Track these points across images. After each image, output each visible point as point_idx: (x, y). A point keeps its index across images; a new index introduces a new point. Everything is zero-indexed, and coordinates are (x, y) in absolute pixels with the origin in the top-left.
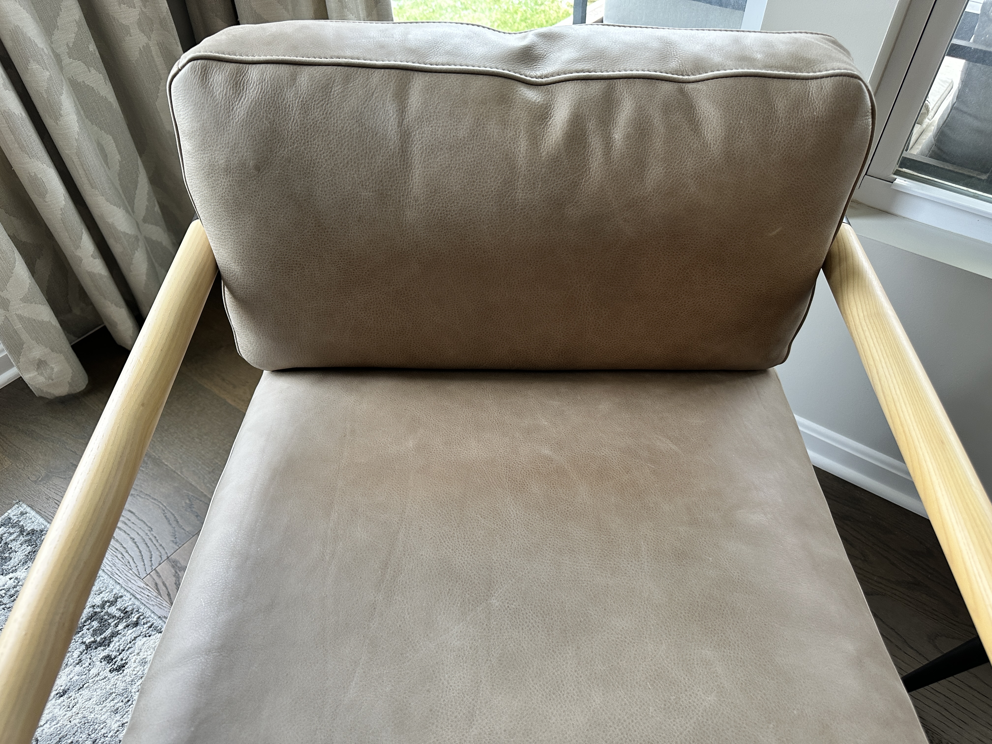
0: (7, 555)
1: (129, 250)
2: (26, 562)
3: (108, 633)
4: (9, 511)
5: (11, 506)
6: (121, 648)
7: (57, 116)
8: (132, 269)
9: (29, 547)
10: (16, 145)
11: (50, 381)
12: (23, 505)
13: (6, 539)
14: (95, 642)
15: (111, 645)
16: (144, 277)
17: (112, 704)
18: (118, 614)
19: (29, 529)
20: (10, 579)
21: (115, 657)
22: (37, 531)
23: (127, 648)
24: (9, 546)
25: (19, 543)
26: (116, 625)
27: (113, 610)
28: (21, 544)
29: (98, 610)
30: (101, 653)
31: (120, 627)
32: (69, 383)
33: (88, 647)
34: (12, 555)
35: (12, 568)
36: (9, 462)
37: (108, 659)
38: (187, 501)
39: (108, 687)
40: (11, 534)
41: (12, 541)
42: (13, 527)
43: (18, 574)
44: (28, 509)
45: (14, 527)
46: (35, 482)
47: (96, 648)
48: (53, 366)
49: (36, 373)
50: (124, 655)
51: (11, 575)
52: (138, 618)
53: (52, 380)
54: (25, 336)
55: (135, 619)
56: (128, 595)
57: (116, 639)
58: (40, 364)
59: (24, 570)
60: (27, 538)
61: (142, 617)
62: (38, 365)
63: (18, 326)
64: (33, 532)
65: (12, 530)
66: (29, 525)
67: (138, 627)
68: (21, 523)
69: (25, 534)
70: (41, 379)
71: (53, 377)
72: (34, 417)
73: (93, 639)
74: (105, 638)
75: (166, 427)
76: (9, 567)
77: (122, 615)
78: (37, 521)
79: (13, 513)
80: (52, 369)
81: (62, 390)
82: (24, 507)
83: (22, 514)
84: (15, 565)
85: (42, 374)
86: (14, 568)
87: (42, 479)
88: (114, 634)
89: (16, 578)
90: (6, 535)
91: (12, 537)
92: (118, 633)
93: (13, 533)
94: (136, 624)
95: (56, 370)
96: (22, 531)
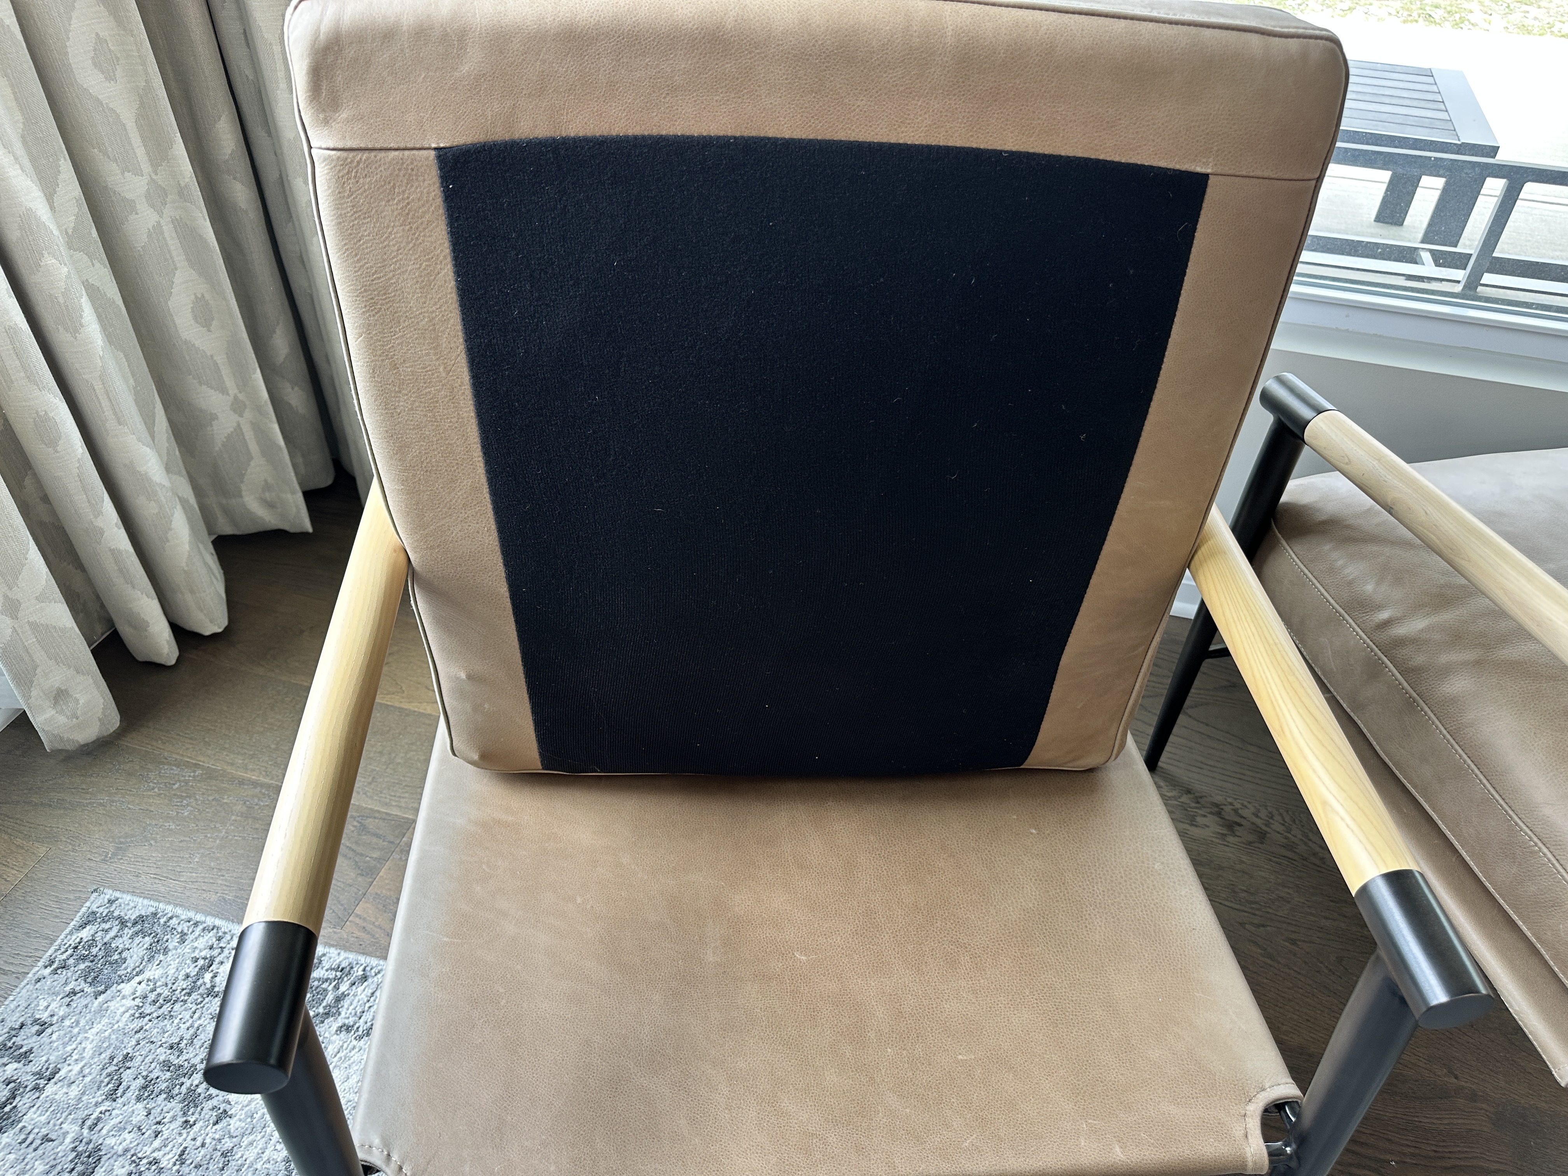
0: (116, 957)
2: (153, 957)
4: (88, 904)
5: (86, 897)
6: (359, 1010)
7: (75, 328)
9: (147, 938)
10: (22, 374)
11: (74, 720)
12: (105, 891)
13: (102, 939)
15: (343, 1012)
18: (332, 975)
19: (133, 918)
20: (140, 983)
21: (355, 1023)
22: (147, 916)
23: (366, 1008)
24: (113, 945)
25: (125, 938)
26: (337, 988)
28: (131, 938)
31: (343, 988)
32: (100, 720)
34: (124, 955)
35: (134, 969)
36: (44, 849)
37: (348, 1028)
38: (355, 823)
40: (107, 931)
41: (114, 938)
42: (104, 921)
43: (147, 974)
44: (117, 894)
45: (108, 921)
46: (104, 861)
47: (322, 1022)
48: (77, 696)
49: (53, 712)
50: (367, 1017)
51: (137, 979)
52: (364, 970)
53: (77, 719)
54: (39, 655)
55: (360, 973)
56: (332, 950)
57: (346, 1003)
58: (60, 696)
59: (155, 967)
60: (136, 929)
61: (368, 969)
62: (55, 698)
63: (31, 640)
64: (141, 919)
65: (106, 926)
66: (130, 912)
67: (370, 980)
68: (116, 914)
69: (129, 925)
70: (62, 719)
71: (79, 713)
72: (51, 782)
75: (273, 746)
76: (129, 970)
77: (339, 974)
78: (140, 904)
79: (95, 904)
80: (77, 701)
81: (90, 734)
82: (109, 894)
83: (111, 902)
84: (137, 965)
85: (62, 712)
86: (137, 969)
87: (114, 854)
89: (149, 980)
90: (100, 934)
91: (112, 934)
92: (344, 996)
93: (111, 928)
94: (365, 978)
95: (81, 702)
96: (123, 923)
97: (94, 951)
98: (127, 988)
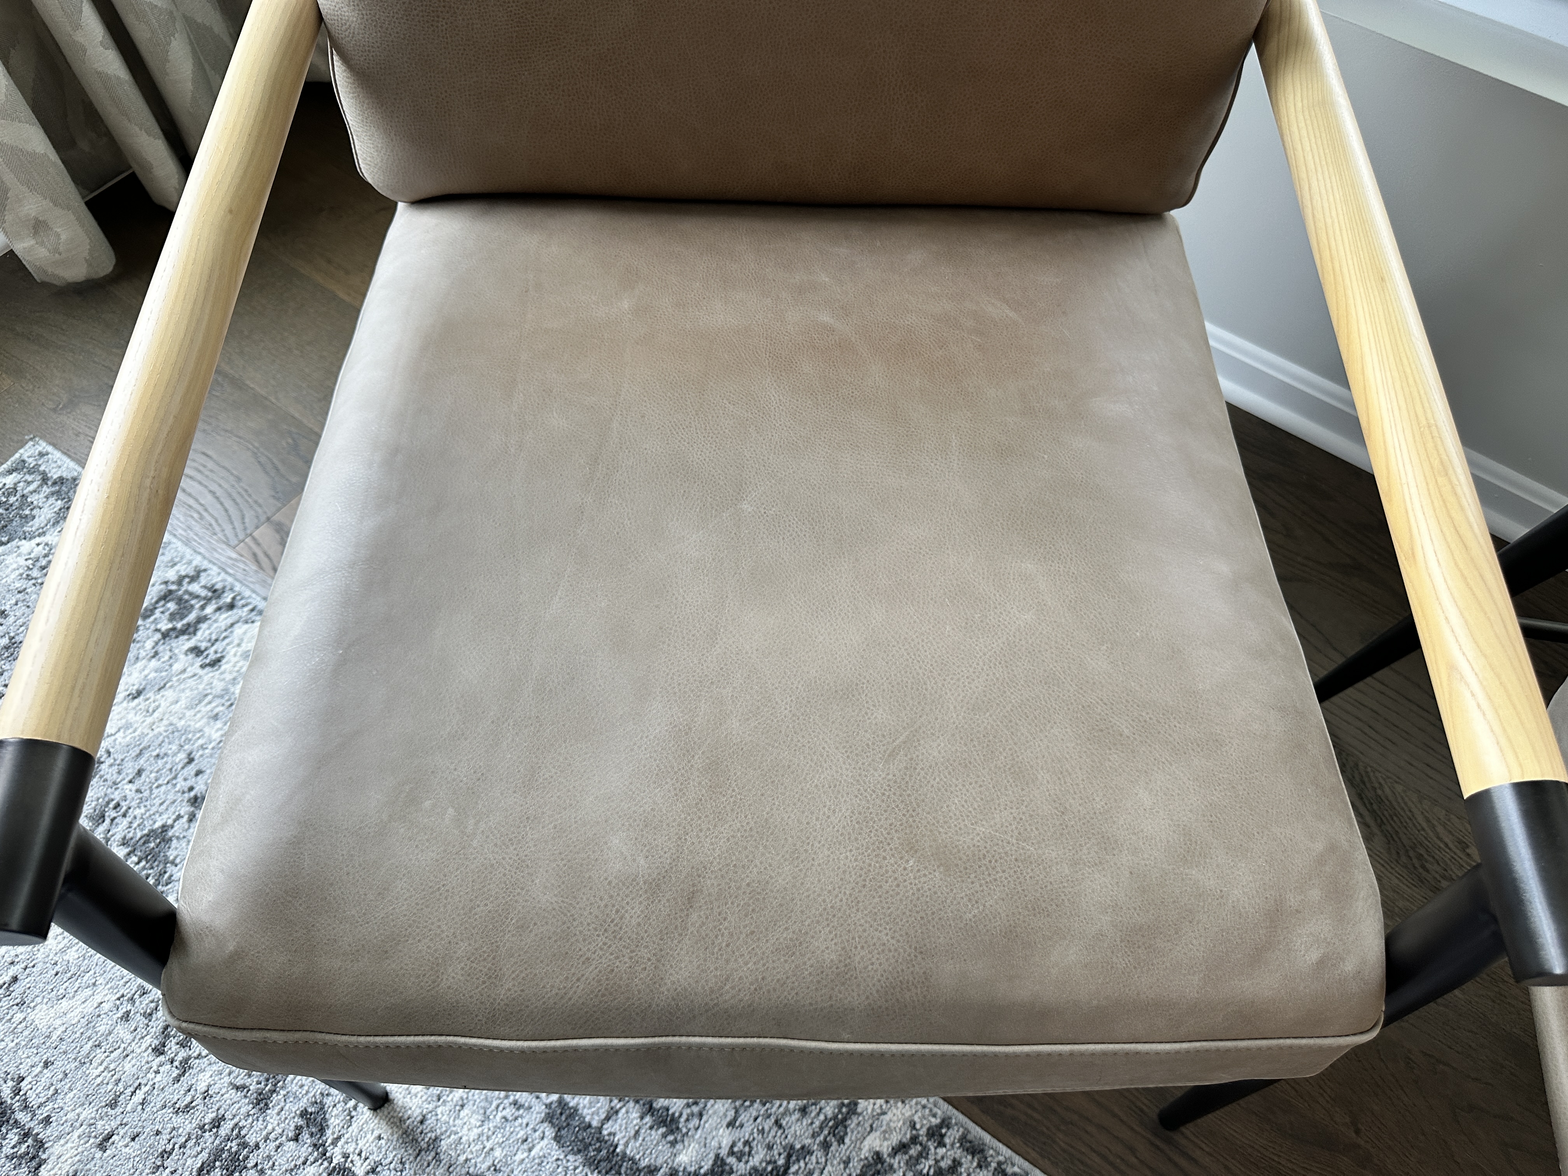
0: (27, 512)
1: (161, 36)
2: (58, 522)
3: (192, 617)
4: (21, 451)
5: (23, 444)
6: (214, 637)
8: (168, 70)
9: (59, 502)
11: (57, 255)
12: (41, 442)
13: (23, 490)
14: (174, 629)
15: (199, 633)
16: (189, 86)
17: (209, 707)
18: (204, 593)
19: (55, 477)
20: (38, 545)
21: (206, 649)
22: (67, 480)
23: (221, 638)
24: (29, 500)
25: (42, 495)
26: (203, 608)
27: (195, 588)
28: (47, 497)
29: (174, 587)
30: (185, 643)
31: (209, 610)
32: (86, 261)
33: (165, 635)
34: (34, 512)
35: (38, 529)
36: (9, 381)
37: (197, 651)
38: (290, 441)
39: (201, 687)
40: (29, 483)
41: (31, 493)
42: (30, 472)
43: (47, 538)
44: (50, 449)
45: (32, 473)
46: (54, 410)
47: (177, 637)
48: (58, 230)
49: (33, 242)
50: (219, 646)
51: (38, 540)
52: (234, 598)
53: (60, 254)
54: (8, 178)
55: (229, 600)
56: (215, 568)
57: (203, 626)
58: (38, 227)
59: (56, 533)
60: (53, 489)
61: (238, 598)
62: (34, 228)
64: (61, 481)
65: (29, 478)
66: (54, 470)
67: (235, 611)
68: (42, 468)
69: (50, 483)
70: (42, 253)
71: (61, 249)
72: (38, 314)
73: (170, 626)
74: (189, 625)
75: (246, 333)
76: (34, 529)
77: (210, 594)
78: (65, 465)
79: (27, 452)
80: (58, 236)
81: (76, 273)
82: (43, 446)
83: (41, 455)
84: (42, 525)
85: (42, 244)
86: (41, 531)
87: (64, 407)
88: (201, 620)
89: (47, 544)
90: (21, 484)
91: (32, 487)
92: (206, 618)
93: (33, 482)
94: (231, 606)
95: (63, 237)
96: (45, 479)
97: (12, 499)
98: (26, 546)
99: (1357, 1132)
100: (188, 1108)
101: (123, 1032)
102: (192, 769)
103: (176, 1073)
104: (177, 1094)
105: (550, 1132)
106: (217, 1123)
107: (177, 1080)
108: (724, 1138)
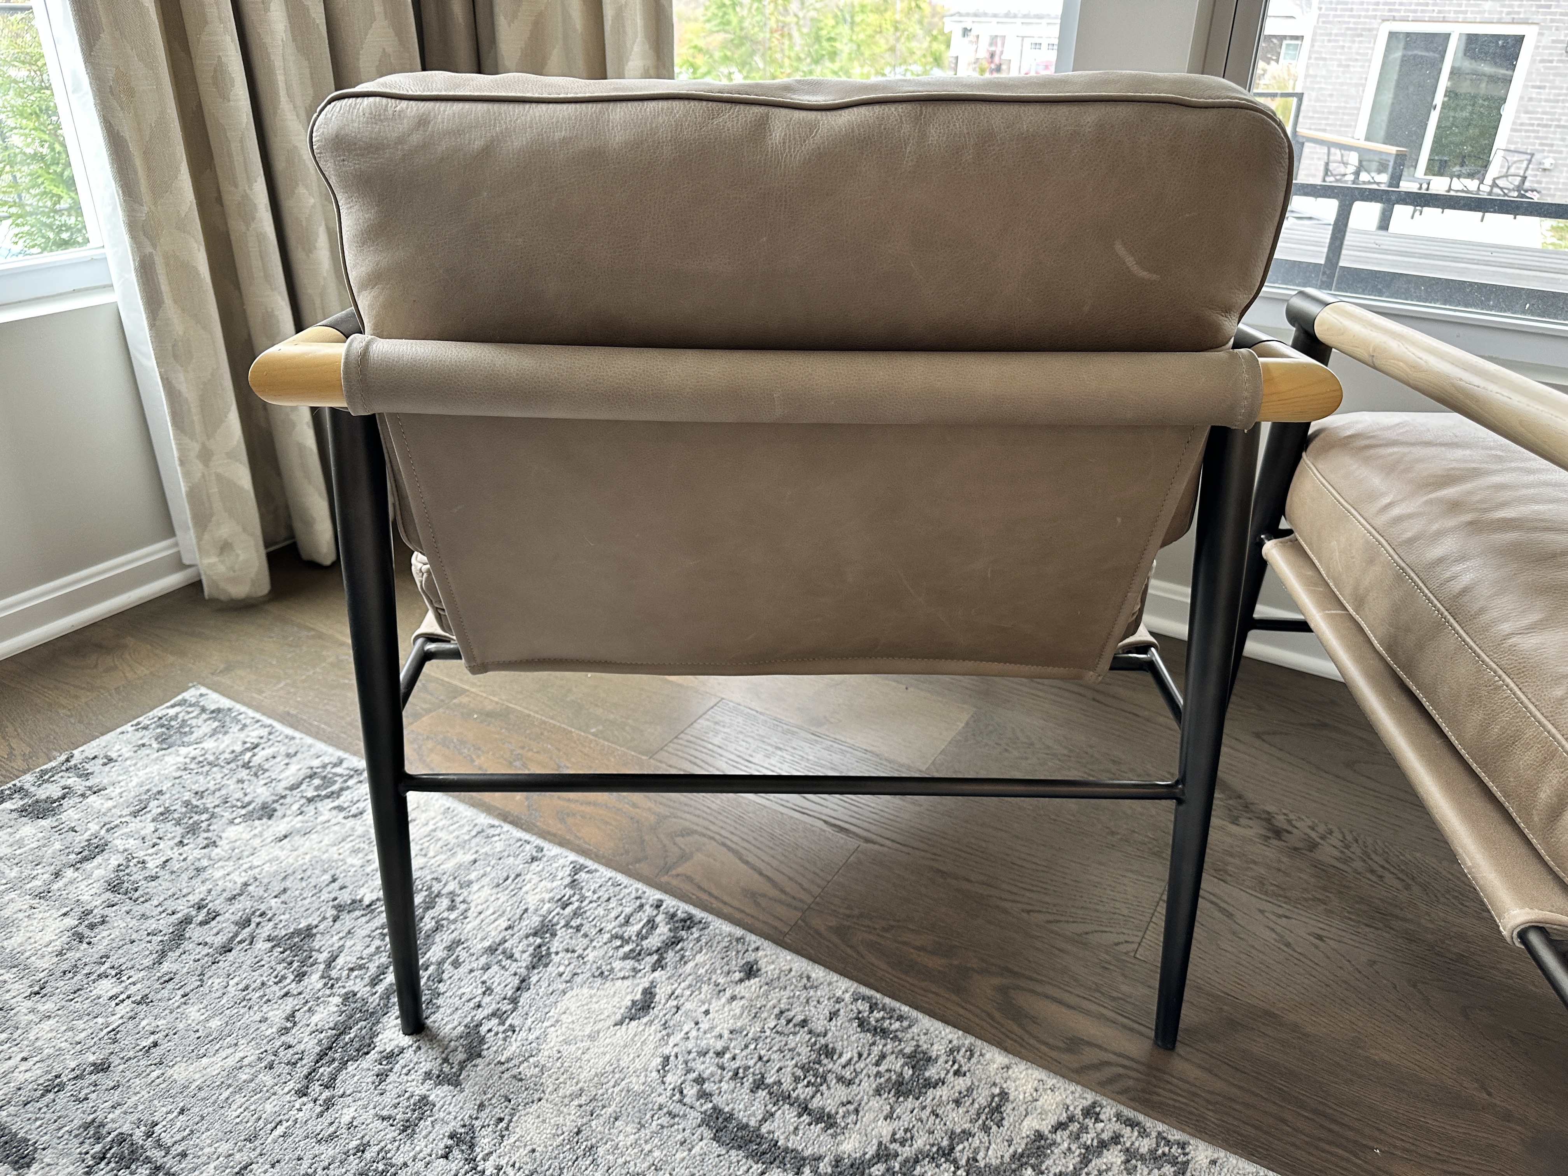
0: (187, 729)
2: (214, 735)
3: (336, 787)
4: (185, 693)
5: (186, 689)
6: (355, 799)
9: (216, 723)
11: (231, 573)
12: (202, 688)
13: (183, 717)
14: (318, 796)
17: (351, 844)
19: (213, 708)
20: (195, 749)
22: (223, 710)
24: (189, 723)
25: (201, 720)
27: (338, 770)
28: (205, 720)
29: (319, 770)
30: (329, 804)
31: (350, 783)
32: (252, 581)
33: (310, 800)
34: (193, 730)
35: (195, 740)
37: (340, 808)
39: (343, 831)
40: (189, 713)
41: (191, 718)
42: (190, 706)
43: (204, 745)
44: (209, 692)
45: (193, 707)
46: (212, 674)
47: (322, 800)
48: (239, 552)
49: (217, 560)
51: (195, 746)
53: (234, 572)
54: (217, 505)
57: (345, 793)
59: (212, 741)
60: (211, 716)
62: (221, 548)
63: (214, 490)
64: (219, 710)
65: (190, 709)
66: (213, 705)
68: (201, 704)
69: (208, 712)
70: (221, 568)
71: (237, 567)
72: (201, 621)
73: (315, 794)
74: (333, 793)
76: (191, 740)
78: (222, 702)
79: (190, 695)
80: (238, 556)
81: (239, 591)
82: (203, 690)
83: (201, 695)
84: (199, 737)
85: (222, 562)
86: (198, 740)
89: (203, 748)
90: (183, 713)
91: (191, 715)
92: (348, 788)
93: (192, 712)
95: (241, 558)
96: (203, 710)
97: (173, 723)
98: (183, 751)
99: (1489, 1094)
100: (332, 1137)
101: (267, 1078)
102: (336, 885)
103: (318, 1109)
104: (321, 1126)
105: (708, 1134)
106: (362, 1149)
107: (320, 1115)
108: (885, 1130)
